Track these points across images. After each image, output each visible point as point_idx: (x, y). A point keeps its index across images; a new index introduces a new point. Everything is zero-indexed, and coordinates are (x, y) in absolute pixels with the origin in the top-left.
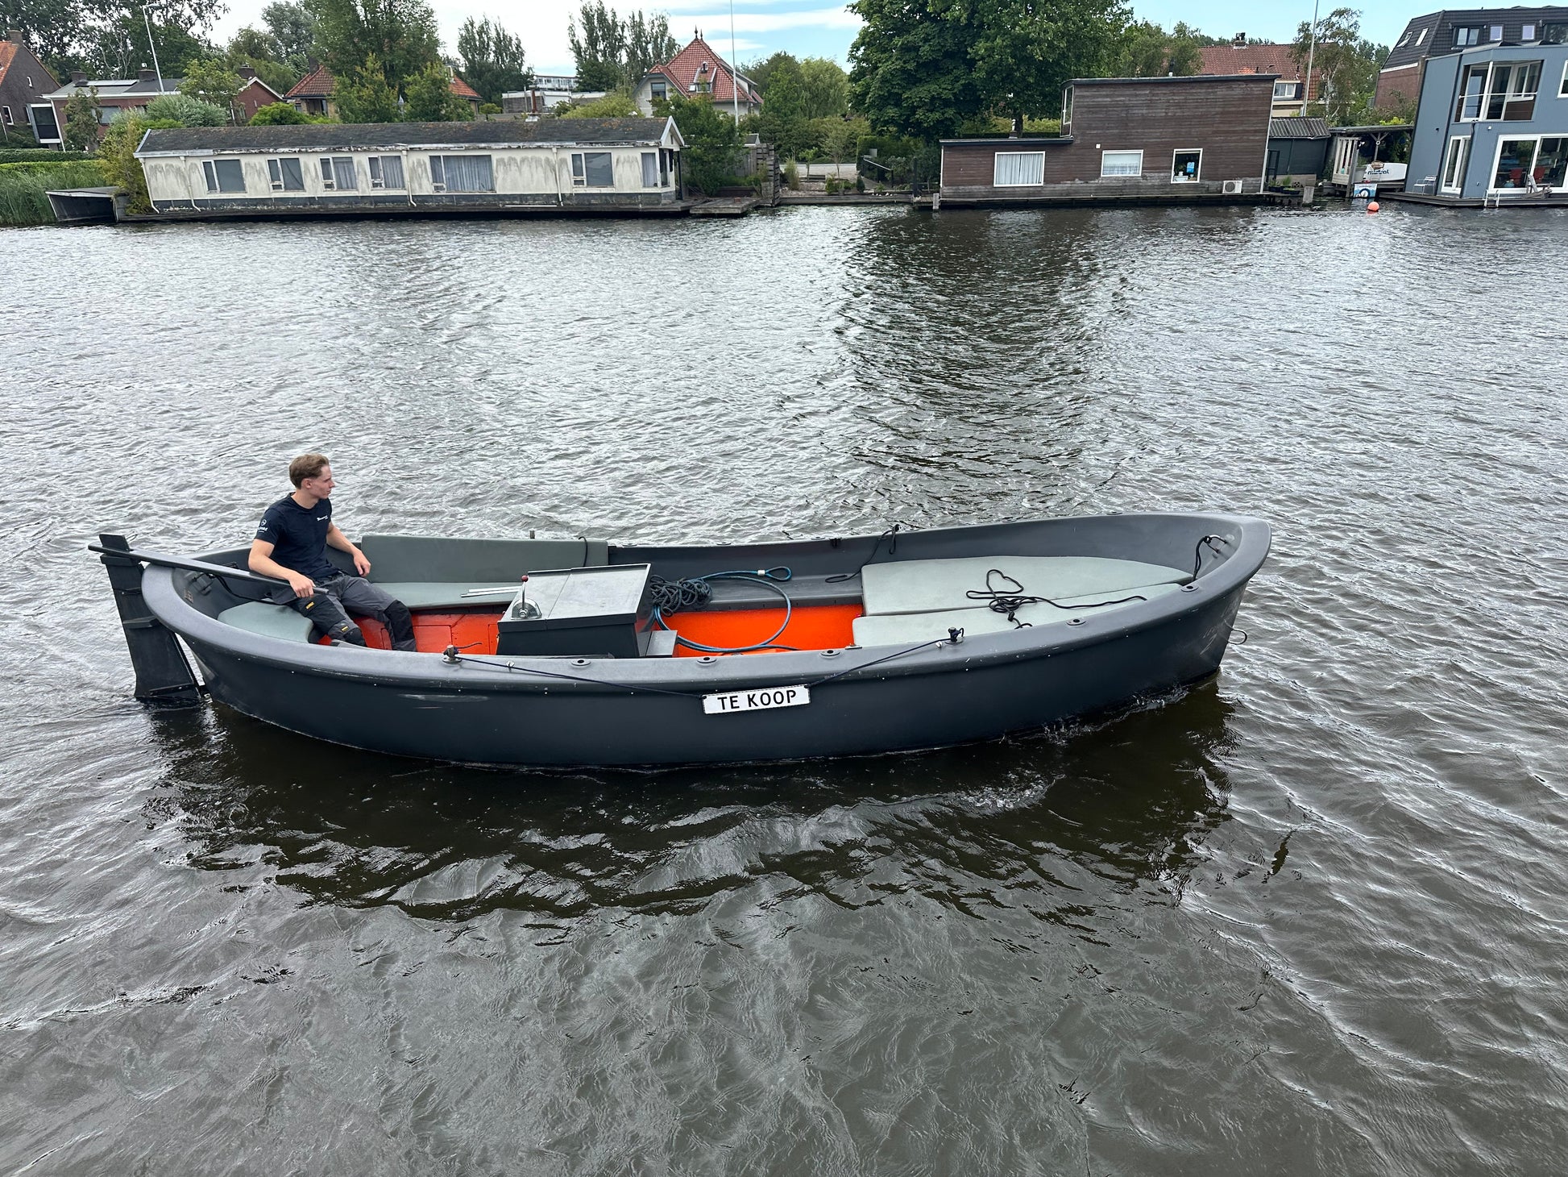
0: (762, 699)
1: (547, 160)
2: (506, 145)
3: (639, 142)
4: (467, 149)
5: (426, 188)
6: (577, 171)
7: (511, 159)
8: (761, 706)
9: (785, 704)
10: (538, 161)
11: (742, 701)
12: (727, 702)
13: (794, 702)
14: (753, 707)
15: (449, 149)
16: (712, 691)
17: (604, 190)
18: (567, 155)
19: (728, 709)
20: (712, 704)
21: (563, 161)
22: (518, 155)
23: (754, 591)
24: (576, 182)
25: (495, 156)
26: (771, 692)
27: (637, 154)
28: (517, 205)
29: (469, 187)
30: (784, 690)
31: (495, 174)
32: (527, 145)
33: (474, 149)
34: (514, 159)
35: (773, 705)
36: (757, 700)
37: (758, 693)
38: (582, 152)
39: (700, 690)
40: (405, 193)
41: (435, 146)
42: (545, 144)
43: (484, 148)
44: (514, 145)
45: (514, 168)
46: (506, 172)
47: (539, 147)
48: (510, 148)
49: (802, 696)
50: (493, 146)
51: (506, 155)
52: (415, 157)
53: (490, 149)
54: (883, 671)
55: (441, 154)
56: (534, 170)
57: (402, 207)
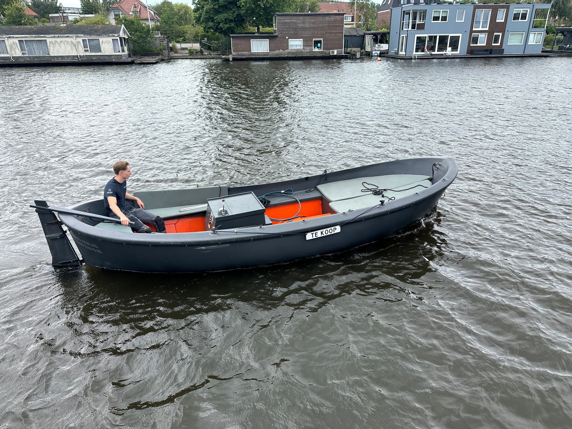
0: (326, 232)
1: (72, 42)
2: (53, 35)
3: (111, 35)
4: (35, 37)
5: (18, 53)
6: (85, 46)
7: (55, 41)
8: (325, 235)
9: (333, 233)
10: (68, 42)
11: (319, 234)
12: (314, 235)
13: (336, 232)
14: (323, 235)
15: (27, 37)
16: (309, 232)
17: (98, 54)
18: (80, 40)
19: (314, 237)
20: (309, 236)
21: (79, 42)
22: (59, 40)
23: (283, 198)
24: (85, 51)
25: (48, 40)
26: (328, 229)
27: (110, 39)
28: (60, 60)
29: (37, 53)
30: (333, 228)
31: (49, 48)
32: (62, 35)
33: (38, 37)
34: (57, 41)
35: (329, 234)
36: (324, 233)
37: (324, 230)
38: (87, 39)
39: (305, 232)
40: (8, 56)
41: (20, 36)
42: (70, 35)
43: (43, 37)
44: (57, 36)
45: (57, 45)
46: (54, 47)
47: (68, 37)
48: (54, 37)
49: (338, 229)
50: (47, 36)
51: (53, 40)
52: (11, 41)
53: (46, 37)
54: (364, 217)
55: (24, 39)
56: (66, 46)
57: (7, 62)
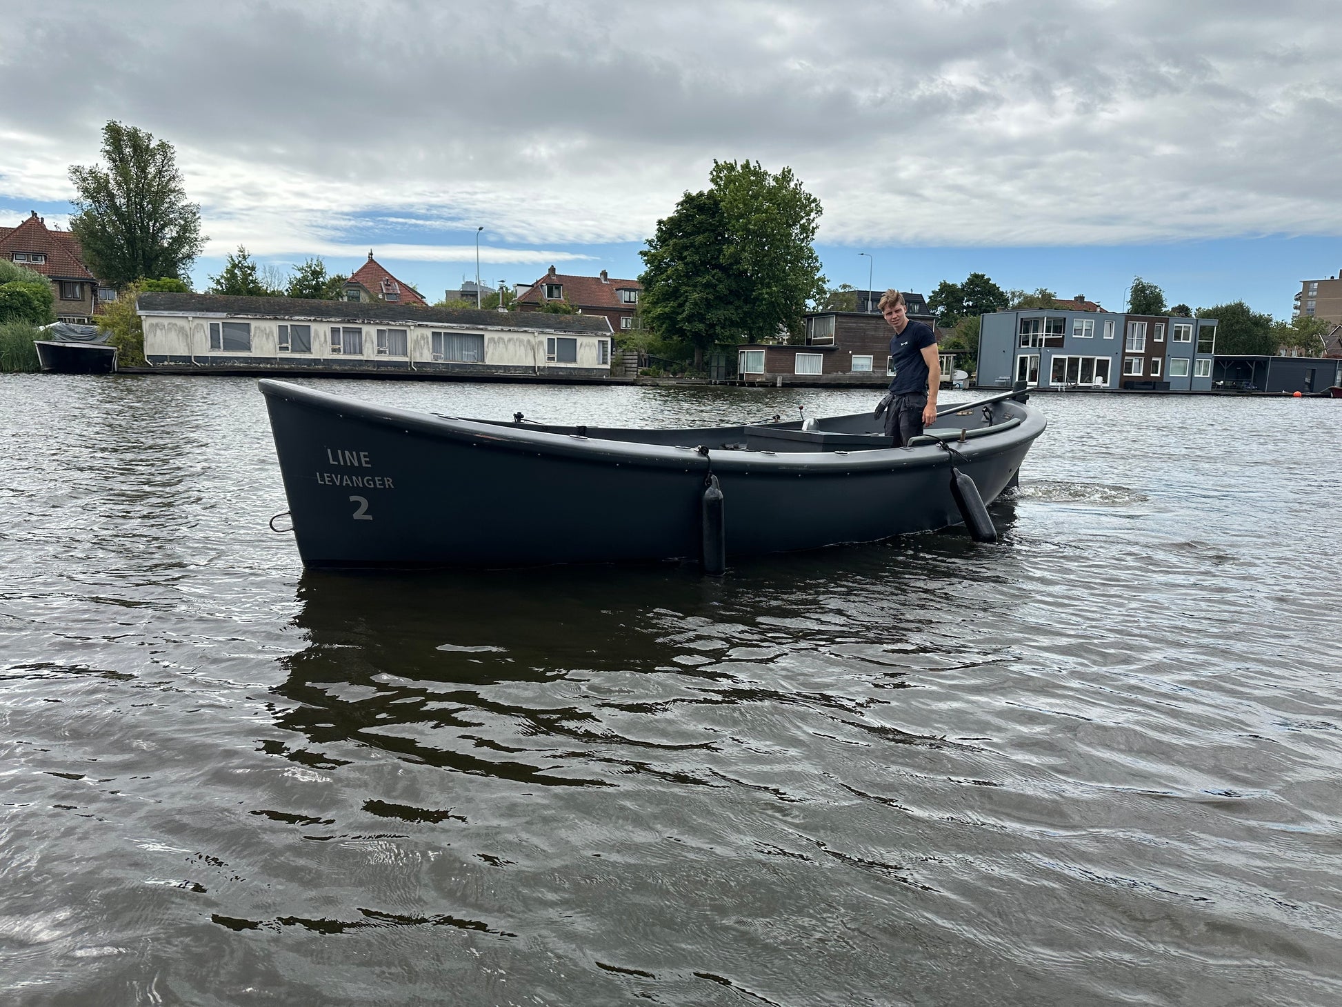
1: (529, 341)
2: (500, 328)
3: (600, 333)
4: (467, 329)
5: (426, 356)
6: (551, 350)
7: (499, 338)
10: (521, 341)
15: (452, 328)
17: (569, 365)
18: (544, 339)
21: (541, 343)
22: (506, 336)
24: (549, 358)
25: (487, 336)
27: (595, 340)
28: (501, 373)
29: (464, 357)
31: (486, 349)
32: (516, 329)
33: (473, 329)
34: (503, 339)
38: (555, 337)
40: (407, 359)
41: (441, 324)
42: (530, 330)
43: (482, 329)
44: (506, 328)
45: (501, 345)
46: (495, 348)
47: (525, 331)
48: (502, 330)
50: (489, 328)
51: (496, 336)
52: (420, 331)
53: (486, 330)
55: (443, 331)
56: (518, 348)
57: (402, 370)
